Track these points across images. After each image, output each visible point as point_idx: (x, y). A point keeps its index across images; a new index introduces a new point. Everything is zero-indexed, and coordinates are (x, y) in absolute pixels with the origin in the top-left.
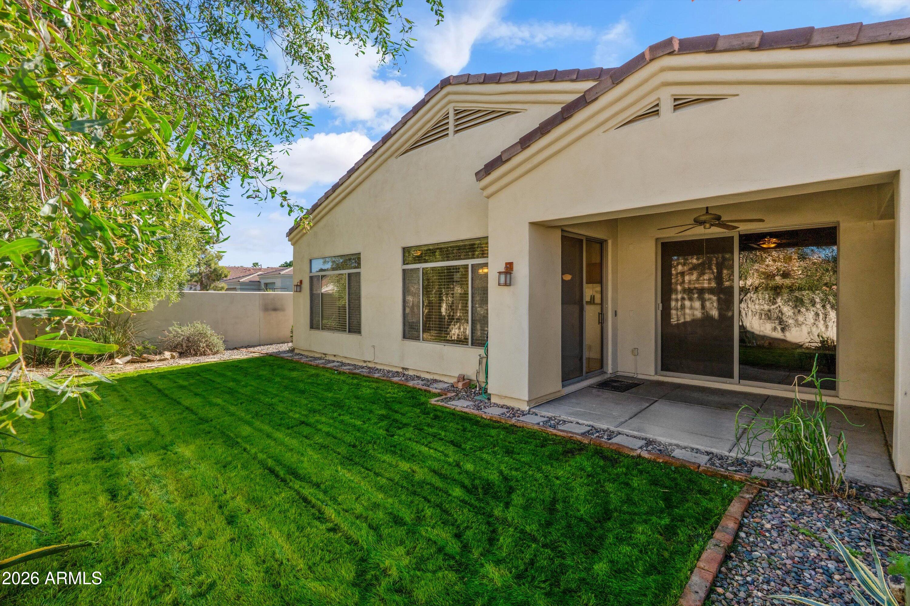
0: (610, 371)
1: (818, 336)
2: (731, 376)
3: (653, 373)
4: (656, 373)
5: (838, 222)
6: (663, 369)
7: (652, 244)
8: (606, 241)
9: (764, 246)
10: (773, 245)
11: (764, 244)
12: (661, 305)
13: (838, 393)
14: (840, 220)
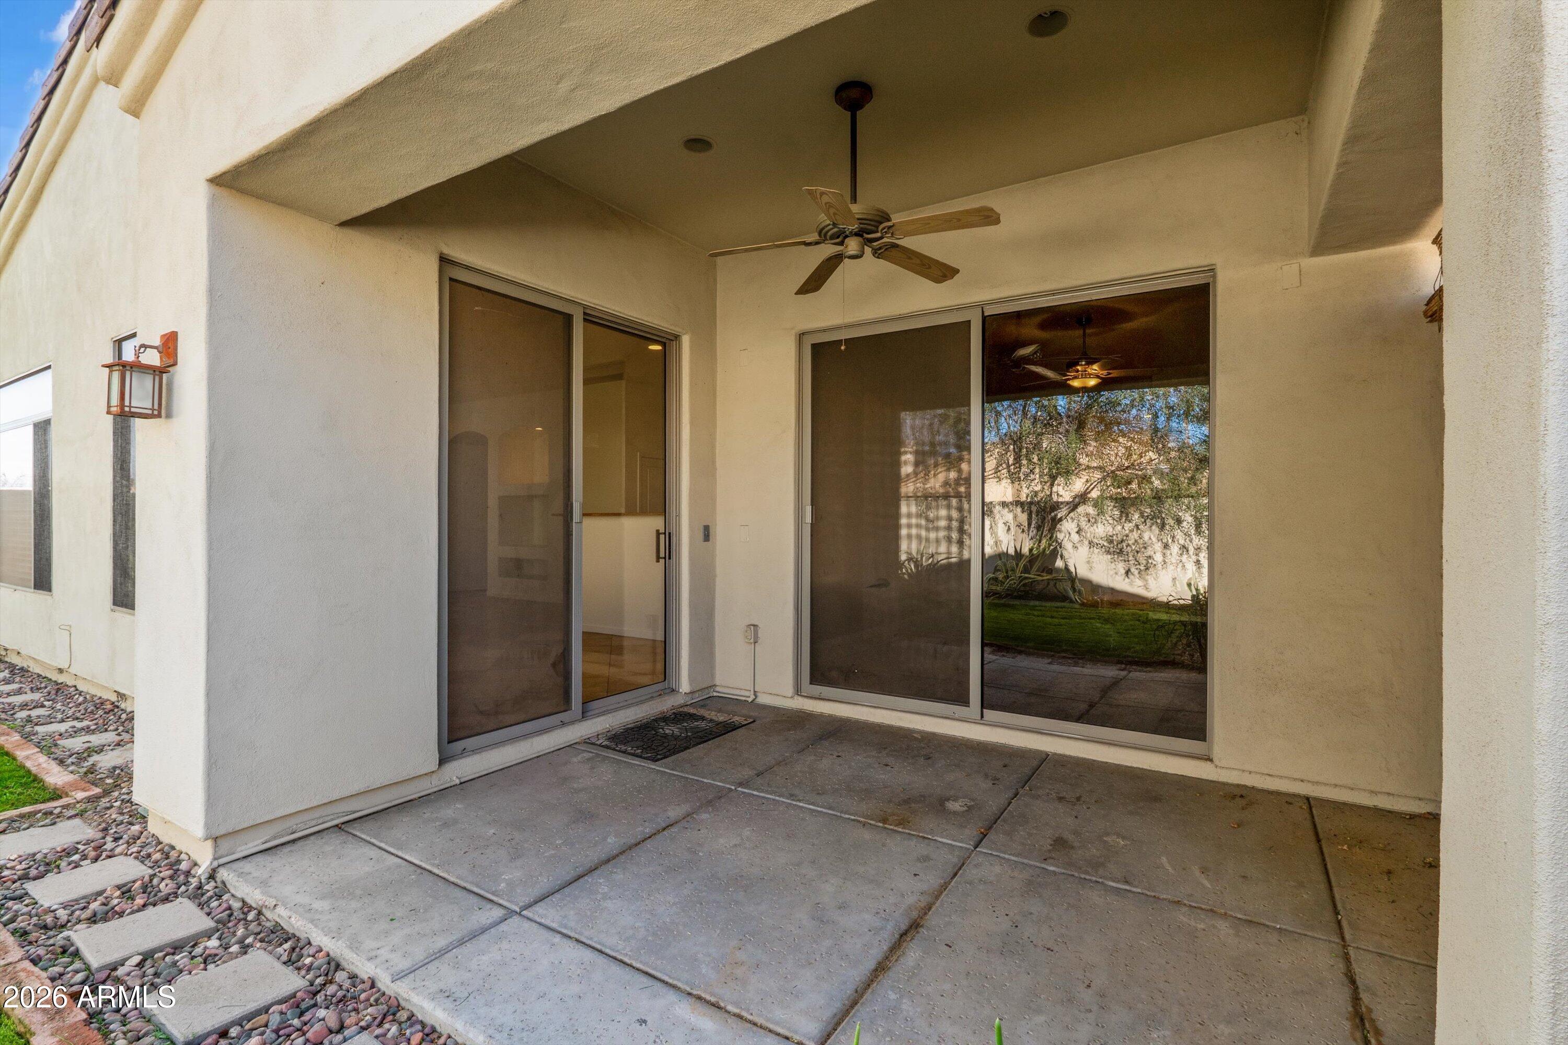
0: (685, 686)
1: (1189, 585)
2: (963, 700)
3: (789, 690)
4: (798, 691)
5: (1211, 270)
6: (814, 680)
7: (790, 346)
8: (677, 337)
9: (1076, 383)
10: (1092, 382)
11: (1075, 378)
12: (808, 509)
13: (1210, 748)
14: (1217, 260)
